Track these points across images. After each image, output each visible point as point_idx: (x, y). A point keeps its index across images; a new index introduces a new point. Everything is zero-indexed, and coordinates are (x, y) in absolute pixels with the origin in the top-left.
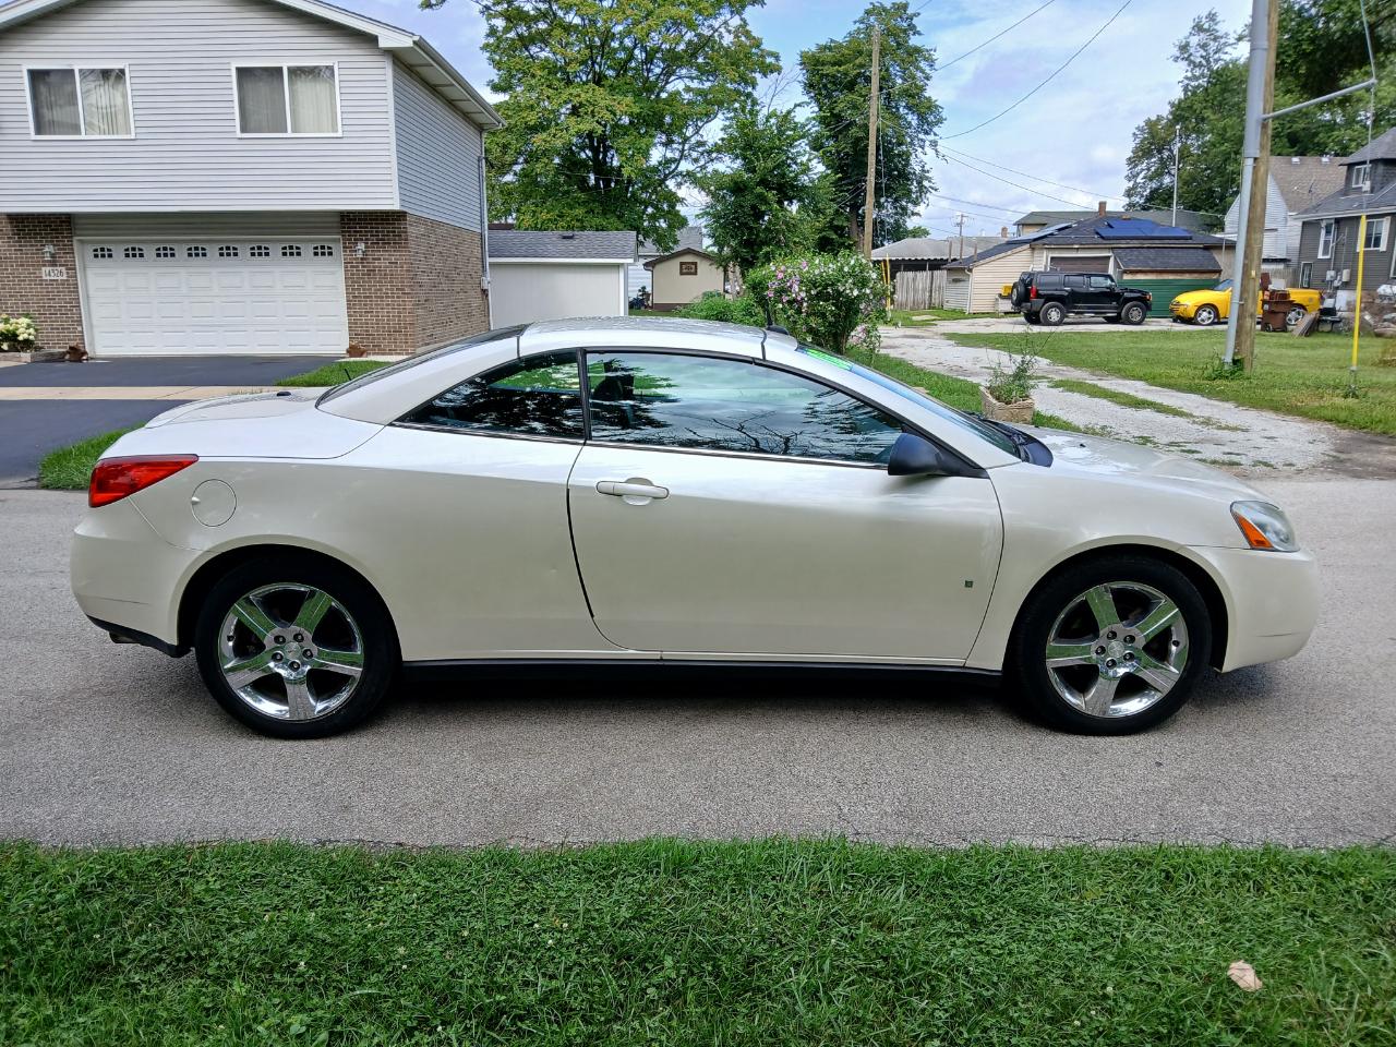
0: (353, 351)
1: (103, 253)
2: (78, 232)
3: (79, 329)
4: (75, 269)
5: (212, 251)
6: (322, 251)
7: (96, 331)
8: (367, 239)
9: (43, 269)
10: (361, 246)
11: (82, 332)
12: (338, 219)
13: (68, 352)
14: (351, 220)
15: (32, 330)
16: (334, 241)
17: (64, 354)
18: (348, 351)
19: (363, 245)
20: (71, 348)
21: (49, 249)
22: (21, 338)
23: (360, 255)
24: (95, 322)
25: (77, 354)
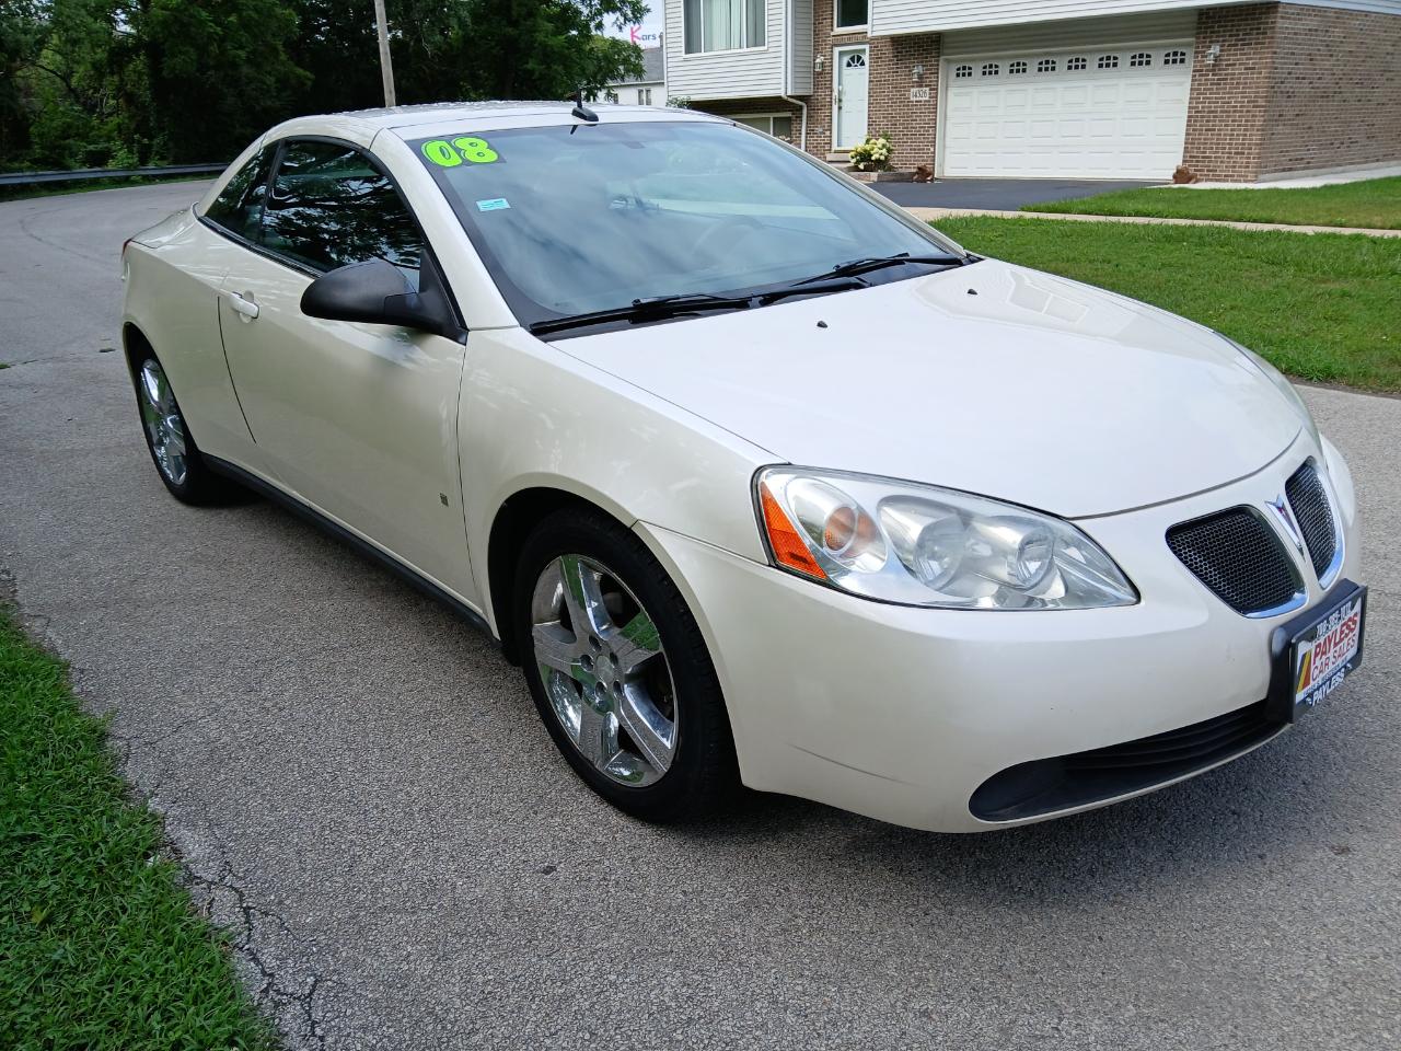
0: (1181, 176)
1: (965, 72)
2: (945, 51)
3: (932, 149)
4: (937, 89)
5: (1062, 64)
6: (1175, 58)
7: (947, 151)
8: (1224, 41)
9: (912, 90)
10: (1215, 49)
11: (934, 153)
12: (1195, 18)
13: (917, 173)
14: (1210, 18)
15: (884, 151)
16: (1188, 45)
17: (914, 174)
18: (1174, 177)
19: (1218, 48)
20: (919, 168)
21: (918, 70)
22: (873, 158)
23: (1210, 61)
24: (948, 143)
25: (924, 174)
